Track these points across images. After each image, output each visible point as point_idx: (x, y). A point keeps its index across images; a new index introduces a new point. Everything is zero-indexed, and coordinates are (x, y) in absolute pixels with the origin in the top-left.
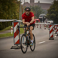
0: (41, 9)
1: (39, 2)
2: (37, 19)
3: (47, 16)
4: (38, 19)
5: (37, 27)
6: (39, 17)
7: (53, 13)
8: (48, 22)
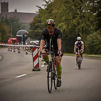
0: (18, 22)
1: (16, 11)
2: (13, 39)
3: (30, 32)
4: (15, 39)
5: (14, 51)
6: (17, 35)
7: (38, 29)
8: (31, 42)
